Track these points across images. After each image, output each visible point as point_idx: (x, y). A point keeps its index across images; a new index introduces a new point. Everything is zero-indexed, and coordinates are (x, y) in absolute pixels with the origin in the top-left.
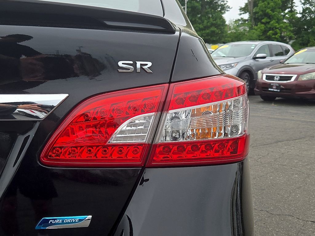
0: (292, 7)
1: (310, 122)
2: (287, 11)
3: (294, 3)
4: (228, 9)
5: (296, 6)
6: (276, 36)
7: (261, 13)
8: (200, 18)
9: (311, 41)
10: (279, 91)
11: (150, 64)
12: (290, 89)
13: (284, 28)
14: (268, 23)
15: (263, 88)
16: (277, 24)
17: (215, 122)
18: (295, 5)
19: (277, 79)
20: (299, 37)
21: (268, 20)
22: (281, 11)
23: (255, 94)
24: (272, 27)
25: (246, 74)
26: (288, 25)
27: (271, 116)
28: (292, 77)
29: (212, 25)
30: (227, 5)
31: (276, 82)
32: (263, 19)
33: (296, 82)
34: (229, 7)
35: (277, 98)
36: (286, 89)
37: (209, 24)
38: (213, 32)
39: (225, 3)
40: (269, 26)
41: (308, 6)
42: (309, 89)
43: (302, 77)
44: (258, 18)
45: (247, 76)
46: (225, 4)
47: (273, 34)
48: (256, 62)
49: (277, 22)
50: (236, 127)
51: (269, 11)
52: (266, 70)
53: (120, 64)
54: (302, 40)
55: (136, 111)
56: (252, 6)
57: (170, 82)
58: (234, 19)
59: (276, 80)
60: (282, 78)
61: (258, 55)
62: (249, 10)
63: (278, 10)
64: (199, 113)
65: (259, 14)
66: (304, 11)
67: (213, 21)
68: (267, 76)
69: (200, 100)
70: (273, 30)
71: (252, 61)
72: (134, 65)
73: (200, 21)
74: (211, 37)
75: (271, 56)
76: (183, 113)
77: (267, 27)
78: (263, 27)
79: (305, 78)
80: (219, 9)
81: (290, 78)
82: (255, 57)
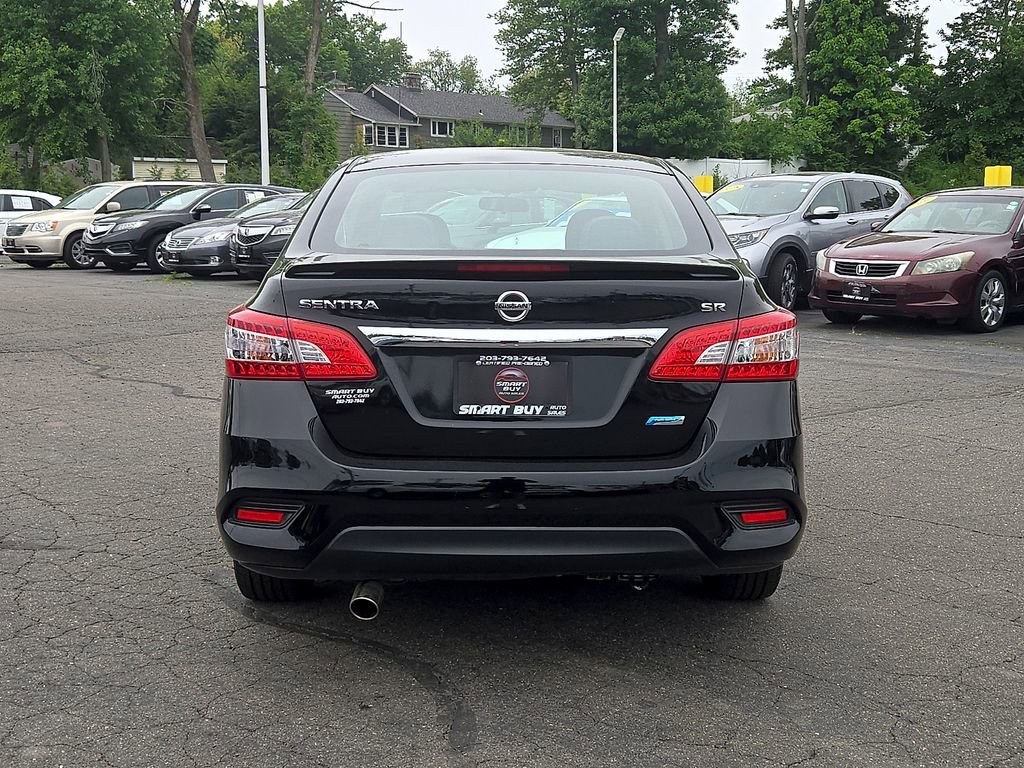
0: (918, 49)
1: (931, 370)
2: (902, 62)
3: (924, 35)
4: (735, 59)
5: (930, 47)
6: (873, 135)
7: (828, 67)
8: (654, 84)
9: (973, 149)
10: (866, 299)
11: (723, 305)
12: (893, 296)
13: (896, 112)
14: (850, 95)
15: (830, 292)
16: (874, 100)
17: (771, 349)
18: (925, 43)
19: (863, 271)
20: (940, 136)
21: (850, 89)
22: (886, 62)
23: (811, 307)
24: (860, 107)
25: (790, 257)
26: (907, 101)
27: (845, 359)
28: (897, 267)
29: (689, 104)
30: (730, 46)
31: (861, 278)
32: (835, 84)
33: (907, 279)
34: (736, 53)
35: (864, 317)
36: (884, 296)
37: (679, 103)
38: (692, 125)
39: (727, 40)
40: (850, 106)
41: (964, 44)
42: (940, 295)
43: (922, 266)
44: (818, 83)
45: (791, 262)
46: (725, 44)
47: (864, 129)
48: (813, 228)
49: (875, 94)
50: (788, 353)
51: (851, 62)
52: (838, 249)
53: (703, 305)
54: (949, 145)
55: (716, 340)
56: (802, 45)
57: (739, 318)
58: (749, 80)
59: (861, 275)
60: (875, 270)
61: (818, 211)
62: (794, 60)
63: (878, 59)
64: (757, 342)
65: (824, 71)
66: (953, 59)
67: (692, 93)
68: (837, 264)
69: (757, 332)
70: (862, 115)
71: (803, 224)
72: (713, 306)
73: (653, 93)
74: (688, 139)
75: (851, 210)
76: (747, 342)
77: (845, 108)
78: (833, 107)
79: (927, 269)
80: (709, 59)
81: (893, 269)
82: (809, 213)
